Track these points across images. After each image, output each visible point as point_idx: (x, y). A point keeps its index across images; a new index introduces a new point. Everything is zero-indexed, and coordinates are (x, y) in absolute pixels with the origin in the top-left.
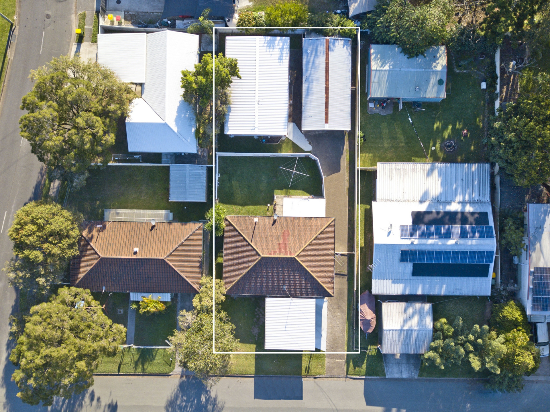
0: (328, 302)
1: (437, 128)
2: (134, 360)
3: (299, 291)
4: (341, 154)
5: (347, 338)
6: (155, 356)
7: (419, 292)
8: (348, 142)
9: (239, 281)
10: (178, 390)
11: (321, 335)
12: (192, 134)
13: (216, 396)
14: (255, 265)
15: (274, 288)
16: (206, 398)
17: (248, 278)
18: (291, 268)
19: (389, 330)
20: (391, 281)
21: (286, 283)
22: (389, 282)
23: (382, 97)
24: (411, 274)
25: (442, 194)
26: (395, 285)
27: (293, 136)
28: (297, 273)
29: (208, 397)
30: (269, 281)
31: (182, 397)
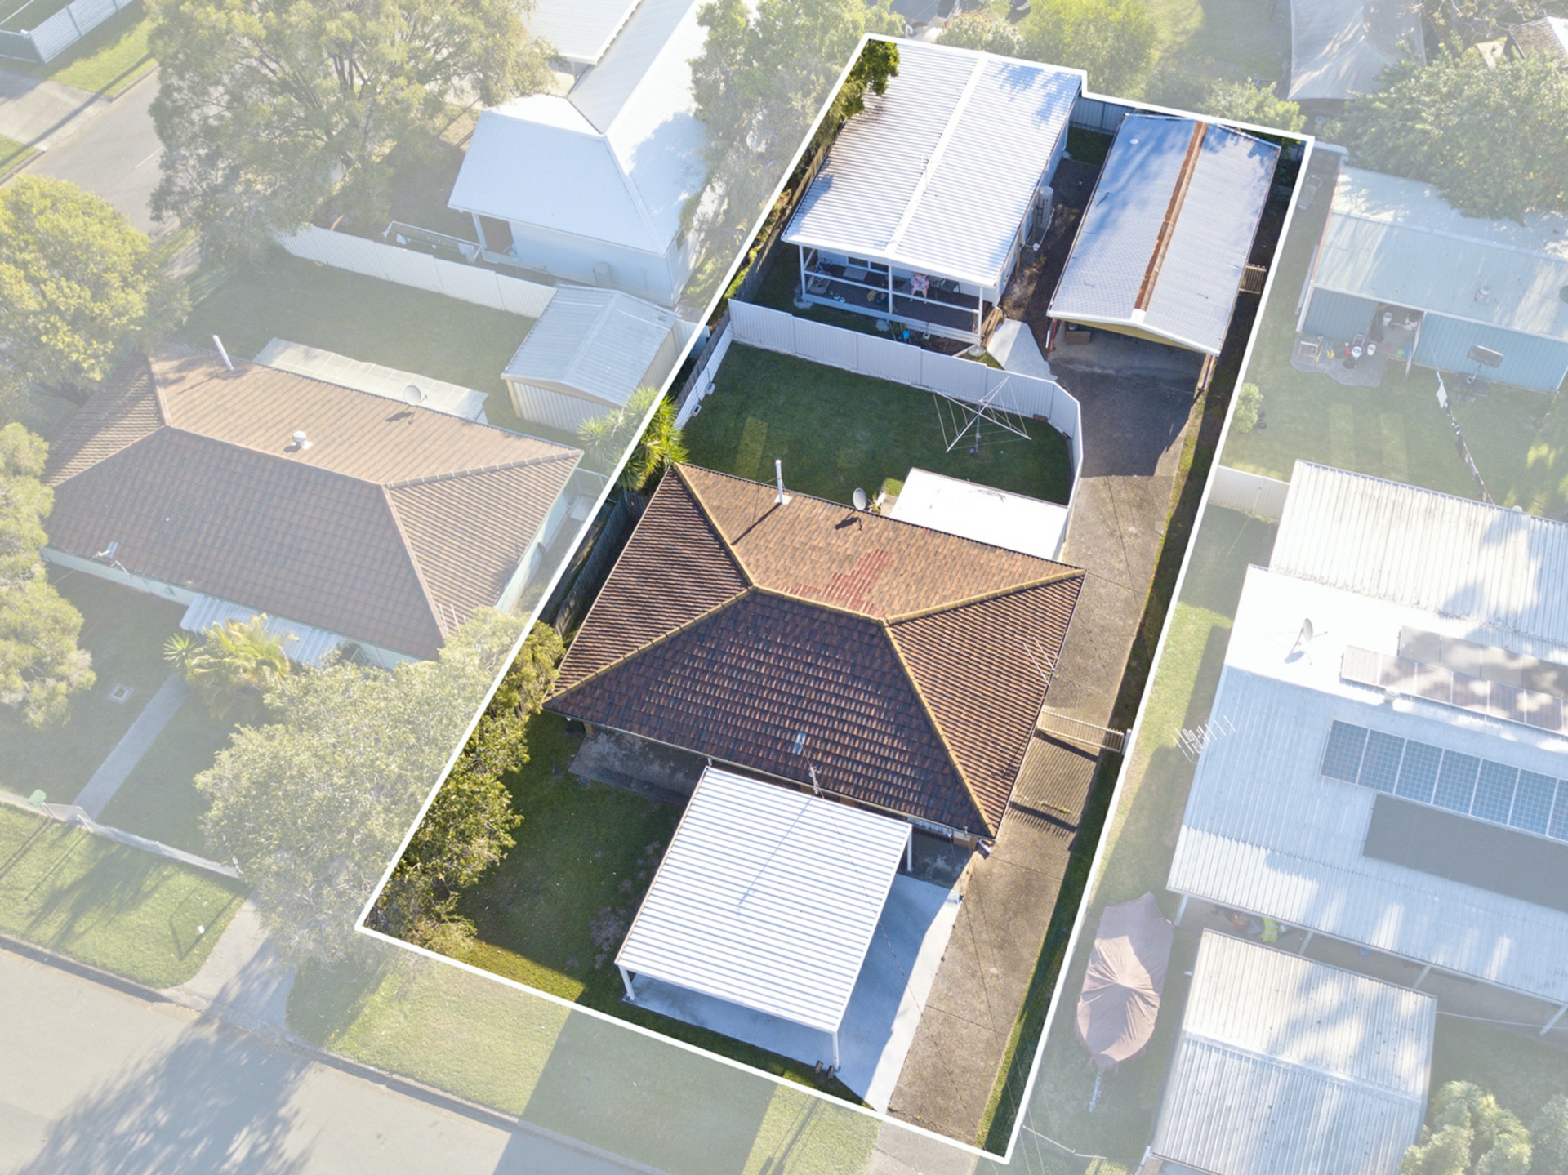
0: (965, 907)
1: (1540, 461)
2: (54, 882)
3: (856, 774)
4: (1168, 441)
5: (1000, 1088)
6: (147, 895)
7: (1384, 938)
8: (1199, 421)
9: (626, 665)
10: (154, 1070)
11: (889, 1033)
12: (676, 203)
13: (305, 1156)
14: (715, 618)
15: (757, 735)
16: (254, 1147)
17: (667, 666)
18: (853, 666)
19: (1210, 1046)
20: (1263, 854)
21: (812, 724)
22: (1253, 858)
23: (1354, 293)
24: (1360, 846)
25: (1534, 612)
26: (1280, 876)
27: (1012, 356)
28: (871, 694)
29: (264, 1148)
30: (745, 695)
31: (154, 1106)
